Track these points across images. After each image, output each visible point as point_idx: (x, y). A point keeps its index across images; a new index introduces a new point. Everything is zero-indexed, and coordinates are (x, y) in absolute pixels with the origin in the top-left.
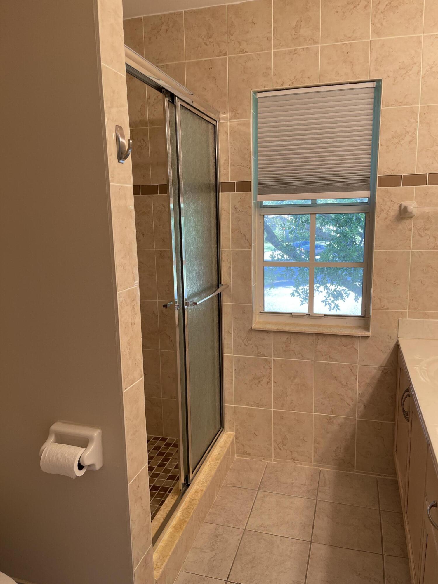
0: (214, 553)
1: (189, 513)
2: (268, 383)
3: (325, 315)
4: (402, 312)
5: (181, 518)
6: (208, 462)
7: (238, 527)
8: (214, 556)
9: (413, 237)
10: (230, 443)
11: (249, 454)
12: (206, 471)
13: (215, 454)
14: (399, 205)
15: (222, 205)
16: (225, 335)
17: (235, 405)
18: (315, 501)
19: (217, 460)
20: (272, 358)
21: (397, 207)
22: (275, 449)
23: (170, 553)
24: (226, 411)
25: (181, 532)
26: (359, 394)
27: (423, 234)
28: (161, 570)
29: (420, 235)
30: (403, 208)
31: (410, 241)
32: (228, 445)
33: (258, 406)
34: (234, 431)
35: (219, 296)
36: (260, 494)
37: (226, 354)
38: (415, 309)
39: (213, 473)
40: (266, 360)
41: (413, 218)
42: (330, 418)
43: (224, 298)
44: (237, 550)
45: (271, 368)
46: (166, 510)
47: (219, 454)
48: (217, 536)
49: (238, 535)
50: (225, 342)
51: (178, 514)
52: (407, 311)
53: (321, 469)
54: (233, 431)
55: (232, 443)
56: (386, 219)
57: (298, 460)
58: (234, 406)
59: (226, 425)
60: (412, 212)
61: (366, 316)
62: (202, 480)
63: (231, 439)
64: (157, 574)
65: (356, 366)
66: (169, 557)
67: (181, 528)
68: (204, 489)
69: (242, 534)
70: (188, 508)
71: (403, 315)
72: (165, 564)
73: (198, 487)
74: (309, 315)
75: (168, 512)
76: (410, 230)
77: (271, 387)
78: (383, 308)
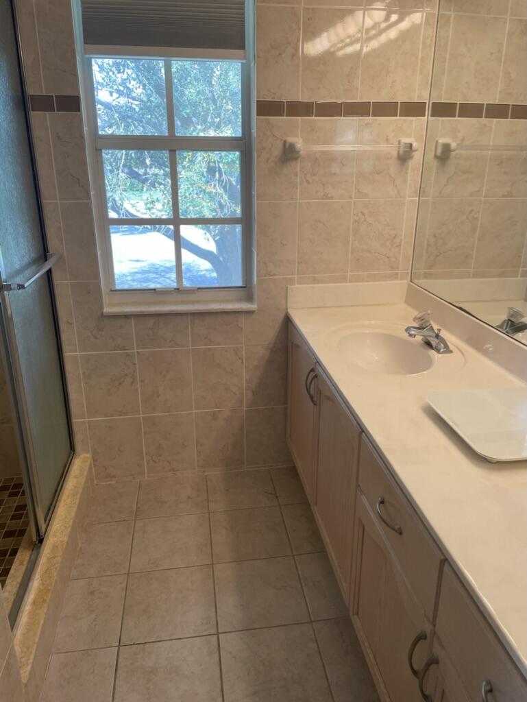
0: (93, 616)
1: (50, 577)
2: (132, 383)
3: (199, 288)
4: (290, 279)
5: (41, 587)
6: (62, 501)
7: (118, 573)
8: (95, 620)
9: (300, 184)
10: (87, 469)
11: (115, 477)
12: (62, 514)
13: (70, 488)
14: (282, 141)
15: (37, 132)
16: (63, 327)
17: (88, 418)
18: (207, 515)
19: (74, 496)
20: (136, 351)
21: (280, 145)
22: (148, 464)
23: (37, 640)
24: (75, 428)
25: (46, 606)
26: (246, 380)
27: (311, 181)
28: (29, 667)
29: (308, 182)
30: (287, 145)
31: (297, 188)
32: (85, 473)
33: (120, 415)
34: (90, 451)
35: (49, 272)
36: (139, 524)
37: (67, 353)
38: (304, 274)
39: (73, 514)
40: (128, 355)
41: (299, 160)
42: (214, 413)
43: (55, 275)
44: (123, 603)
45: (134, 364)
46: (15, 583)
47: (75, 487)
48: (92, 593)
49: (120, 583)
50: (65, 337)
51: (35, 584)
52: (296, 276)
53: (206, 474)
54: (88, 452)
55: (90, 468)
56: (268, 160)
57: (178, 470)
58: (87, 420)
59: (78, 446)
60: (299, 151)
61: (248, 286)
62: (59, 528)
63: (88, 463)
64: (25, 673)
65: (242, 347)
66: (36, 645)
67: (44, 601)
68: (66, 539)
69: (126, 581)
70: (47, 572)
71: (292, 282)
72: (32, 657)
73: (56, 539)
74: (178, 289)
75: (18, 585)
76: (296, 175)
77: (137, 389)
78: (270, 275)
